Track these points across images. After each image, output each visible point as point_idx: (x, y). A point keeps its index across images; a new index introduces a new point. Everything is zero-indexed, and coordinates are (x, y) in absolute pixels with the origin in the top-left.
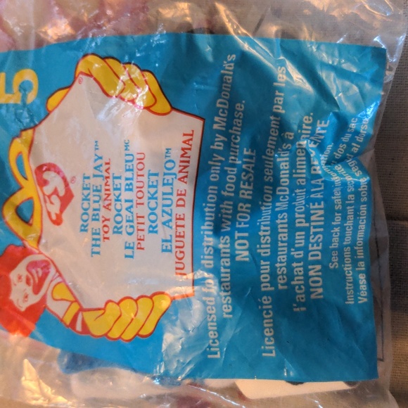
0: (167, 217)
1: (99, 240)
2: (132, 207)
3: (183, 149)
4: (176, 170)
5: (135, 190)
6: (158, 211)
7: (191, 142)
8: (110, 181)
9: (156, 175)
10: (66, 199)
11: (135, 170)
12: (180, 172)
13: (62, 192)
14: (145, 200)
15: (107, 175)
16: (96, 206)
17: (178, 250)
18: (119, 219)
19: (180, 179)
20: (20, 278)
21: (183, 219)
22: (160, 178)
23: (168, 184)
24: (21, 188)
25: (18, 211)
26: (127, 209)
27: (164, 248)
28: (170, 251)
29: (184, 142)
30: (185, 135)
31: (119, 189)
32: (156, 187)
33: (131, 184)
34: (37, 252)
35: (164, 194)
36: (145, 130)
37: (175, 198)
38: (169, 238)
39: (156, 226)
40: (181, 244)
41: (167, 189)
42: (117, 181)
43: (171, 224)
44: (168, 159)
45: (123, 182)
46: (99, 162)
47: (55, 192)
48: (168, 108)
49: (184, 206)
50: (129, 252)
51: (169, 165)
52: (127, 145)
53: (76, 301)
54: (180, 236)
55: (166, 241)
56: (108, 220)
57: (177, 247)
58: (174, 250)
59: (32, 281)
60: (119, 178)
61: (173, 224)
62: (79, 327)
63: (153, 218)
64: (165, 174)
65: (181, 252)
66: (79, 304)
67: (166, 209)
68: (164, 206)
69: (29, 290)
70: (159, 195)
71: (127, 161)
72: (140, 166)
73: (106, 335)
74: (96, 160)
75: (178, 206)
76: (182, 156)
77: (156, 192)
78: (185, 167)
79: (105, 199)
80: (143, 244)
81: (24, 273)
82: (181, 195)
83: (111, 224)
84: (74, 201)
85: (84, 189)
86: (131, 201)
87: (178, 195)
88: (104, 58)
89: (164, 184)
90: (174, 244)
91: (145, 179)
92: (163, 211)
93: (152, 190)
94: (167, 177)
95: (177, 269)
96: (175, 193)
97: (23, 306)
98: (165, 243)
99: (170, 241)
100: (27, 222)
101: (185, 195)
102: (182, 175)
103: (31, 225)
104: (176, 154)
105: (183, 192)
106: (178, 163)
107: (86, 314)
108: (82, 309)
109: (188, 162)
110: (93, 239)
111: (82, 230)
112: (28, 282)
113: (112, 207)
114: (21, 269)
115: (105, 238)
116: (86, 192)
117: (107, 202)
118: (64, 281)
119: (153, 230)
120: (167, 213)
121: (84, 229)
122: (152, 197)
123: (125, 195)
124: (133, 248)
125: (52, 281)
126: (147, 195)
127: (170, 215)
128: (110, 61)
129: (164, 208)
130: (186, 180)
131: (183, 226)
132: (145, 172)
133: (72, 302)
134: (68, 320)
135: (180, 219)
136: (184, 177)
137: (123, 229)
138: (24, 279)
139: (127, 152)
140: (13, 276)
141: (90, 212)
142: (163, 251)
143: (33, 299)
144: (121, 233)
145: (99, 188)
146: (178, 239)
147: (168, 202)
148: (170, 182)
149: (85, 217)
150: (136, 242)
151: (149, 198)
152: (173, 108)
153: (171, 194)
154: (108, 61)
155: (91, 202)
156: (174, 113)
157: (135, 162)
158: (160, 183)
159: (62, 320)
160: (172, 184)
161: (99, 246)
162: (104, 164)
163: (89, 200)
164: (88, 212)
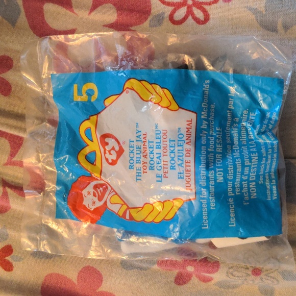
0: (180, 162)
1: (141, 173)
2: (160, 156)
3: (187, 128)
4: (185, 138)
5: (162, 148)
6: (176, 159)
7: (191, 125)
8: (147, 144)
9: (174, 141)
10: (120, 152)
11: (162, 138)
12: (187, 139)
13: (117, 148)
14: (168, 153)
15: (145, 140)
16: (139, 156)
17: (187, 178)
18: (152, 162)
19: (187, 143)
20: (89, 193)
21: (190, 163)
22: (176, 143)
23: (181, 146)
24: (88, 145)
25: (86, 157)
26: (157, 158)
27: (179, 177)
28: (183, 178)
29: (188, 125)
30: (187, 121)
31: (153, 148)
32: (174, 147)
33: (160, 145)
34: (99, 179)
35: (178, 150)
36: (167, 119)
37: (185, 152)
38: (182, 172)
39: (175, 166)
40: (189, 175)
41: (180, 148)
42: (151, 144)
43: (183, 165)
44: (180, 133)
45: (155, 145)
46: (139, 134)
47: (113, 149)
48: (177, 107)
49: (190, 156)
50: (159, 179)
51: (180, 136)
52: (156, 127)
53: (125, 204)
54: (188, 171)
55: (181, 173)
56: (146, 163)
57: (186, 176)
58: (185, 178)
59: (97, 194)
60: (153, 142)
61: (184, 165)
62: (128, 217)
63: (173, 162)
64: (178, 141)
65: (189, 179)
66: (127, 206)
67: (181, 158)
68: (178, 156)
69: (96, 199)
70: (176, 151)
71: (156, 134)
72: (165, 137)
73: (144, 220)
74: (137, 133)
75: (186, 156)
76: (187, 132)
77: (174, 150)
78: (189, 137)
79: (144, 153)
80: (167, 175)
81: (92, 190)
82: (188, 151)
83: (148, 165)
84: (124, 153)
85: (130, 147)
86: (160, 154)
87: (186, 151)
88: (140, 81)
89: (178, 146)
90: (185, 175)
91: (168, 143)
92: (178, 159)
93: (172, 149)
94: (180, 142)
95: (187, 187)
96: (184, 150)
97: (92, 208)
98: (180, 175)
99: (183, 173)
100: (92, 163)
101: (190, 151)
102: (188, 141)
103: (95, 165)
104: (184, 131)
105: (189, 150)
106: (185, 135)
107: (131, 210)
108: (129, 208)
109: (190, 135)
110: (137, 173)
111: (130, 168)
112: (94, 195)
113: (148, 157)
114: (90, 188)
115: (144, 172)
116: (132, 149)
117: (145, 154)
118: (116, 194)
119: (173, 168)
120: (181, 160)
121: (131, 167)
122: (172, 152)
123: (156, 151)
124: (161, 177)
125: (109, 194)
126: (169, 151)
127: (183, 161)
128: (143, 82)
129: (179, 157)
130: (190, 143)
131: (190, 166)
132: (168, 139)
133: (122, 205)
134: (121, 214)
135: (188, 163)
136: (189, 142)
137: (155, 168)
138: (92, 194)
139: (156, 129)
140: (85, 192)
141: (135, 159)
142: (179, 178)
143: (99, 204)
144: (154, 169)
145: (140, 147)
146: (187, 172)
147: (181, 154)
148: (182, 144)
149: (132, 162)
150: (163, 174)
151: (170, 153)
152: (180, 107)
153: (183, 150)
154: (142, 82)
155: (135, 154)
156: (180, 110)
157: (162, 135)
158: (176, 145)
159: (117, 214)
160: (182, 146)
161: (141, 176)
162: (142, 135)
163: (134, 153)
164: (133, 159)
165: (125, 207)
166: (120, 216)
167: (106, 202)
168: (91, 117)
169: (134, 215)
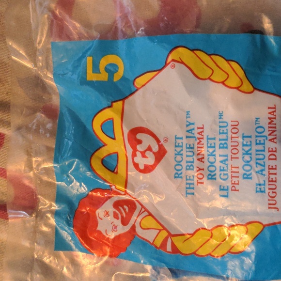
0: (259, 168)
1: (193, 184)
2: (227, 160)
3: (270, 118)
4: (266, 133)
5: (230, 148)
6: (253, 163)
7: (275, 114)
8: (204, 141)
9: (250, 137)
10: (160, 155)
11: (230, 134)
12: (270, 135)
13: (155, 148)
14: (240, 155)
15: (201, 137)
16: (190, 159)
17: (271, 191)
18: (212, 169)
19: (270, 140)
20: (107, 214)
21: (275, 169)
22: (253, 139)
23: (260, 144)
24: (105, 145)
25: (103, 162)
26: (221, 162)
27: (258, 190)
28: (264, 192)
29: (270, 113)
30: (269, 108)
31: (214, 147)
32: (250, 145)
33: (226, 143)
34: (123, 193)
35: (257, 151)
37: (267, 154)
38: (262, 182)
39: (250, 175)
40: (274, 187)
41: (260, 147)
42: (211, 142)
43: (264, 172)
44: (258, 125)
45: (218, 143)
46: (191, 127)
47: (149, 149)
48: (251, 89)
49: (275, 159)
50: (225, 193)
51: (260, 130)
52: (221, 115)
53: (164, 229)
54: (272, 181)
55: (260, 185)
56: (203, 169)
57: (269, 189)
58: (267, 191)
59: (120, 215)
60: (214, 139)
61: (266, 172)
62: (169, 248)
63: (248, 168)
64: (257, 136)
65: (273, 192)
66: (168, 231)
67: (261, 162)
68: (257, 159)
69: (118, 222)
70: (253, 152)
71: (220, 127)
72: (234, 131)
73: (194, 253)
74: (187, 126)
75: (269, 159)
76: (270, 123)
77: (251, 149)
78: (274, 131)
79: (198, 154)
80: (237, 187)
81: (111, 210)
82: (272, 151)
83: (206, 173)
84: (166, 155)
85: (176, 146)
86: (227, 156)
87: (269, 151)
88: (192, 50)
89: (257, 144)
90: (267, 187)
91: (240, 140)
92: (257, 163)
93: (247, 148)
94: (259, 139)
95: (270, 204)
96: (267, 150)
97: (112, 235)
98: (259, 187)
99: (264, 185)
100: (113, 170)
101: (276, 151)
102: (271, 137)
103: (117, 173)
104: (264, 122)
105: (274, 150)
106: (267, 129)
107: (174, 239)
108: (170, 235)
109: (275, 128)
110: (187, 184)
111: (175, 177)
112: (116, 216)
113: (205, 160)
114: (108, 206)
115: (198, 183)
116: (178, 149)
117: (200, 157)
118: (150, 214)
119: (247, 177)
120: (261, 165)
121: (177, 176)
122: (247, 153)
123: (218, 152)
124: (227, 190)
125: (138, 216)
126: (241, 152)
127: (264, 166)
128: (198, 53)
129: (258, 161)
130: (275, 140)
131: (276, 174)
132: (240, 134)
133: (160, 230)
134: (158, 243)
135: (272, 169)
136: (274, 139)
137: (217, 177)
139: (221, 120)
140: (100, 212)
141: (184, 164)
142: (257, 192)
143: (122, 230)
144: (215, 179)
145: (192, 146)
146: (271, 183)
147: (261, 157)
148: (262, 142)
149: (178, 167)
150: (230, 186)
151: (244, 154)
152: (255, 89)
153: (264, 151)
154: (196, 52)
155: (184, 156)
156: (256, 92)
157: (229, 128)
158: (254, 143)
159: (153, 244)
160: (264, 144)
161: (193, 188)
162: (196, 129)
163: (182, 155)
164: (181, 163)
165: (164, 234)
166: (156, 247)
167: (133, 227)
168: (114, 104)
169: (179, 244)
